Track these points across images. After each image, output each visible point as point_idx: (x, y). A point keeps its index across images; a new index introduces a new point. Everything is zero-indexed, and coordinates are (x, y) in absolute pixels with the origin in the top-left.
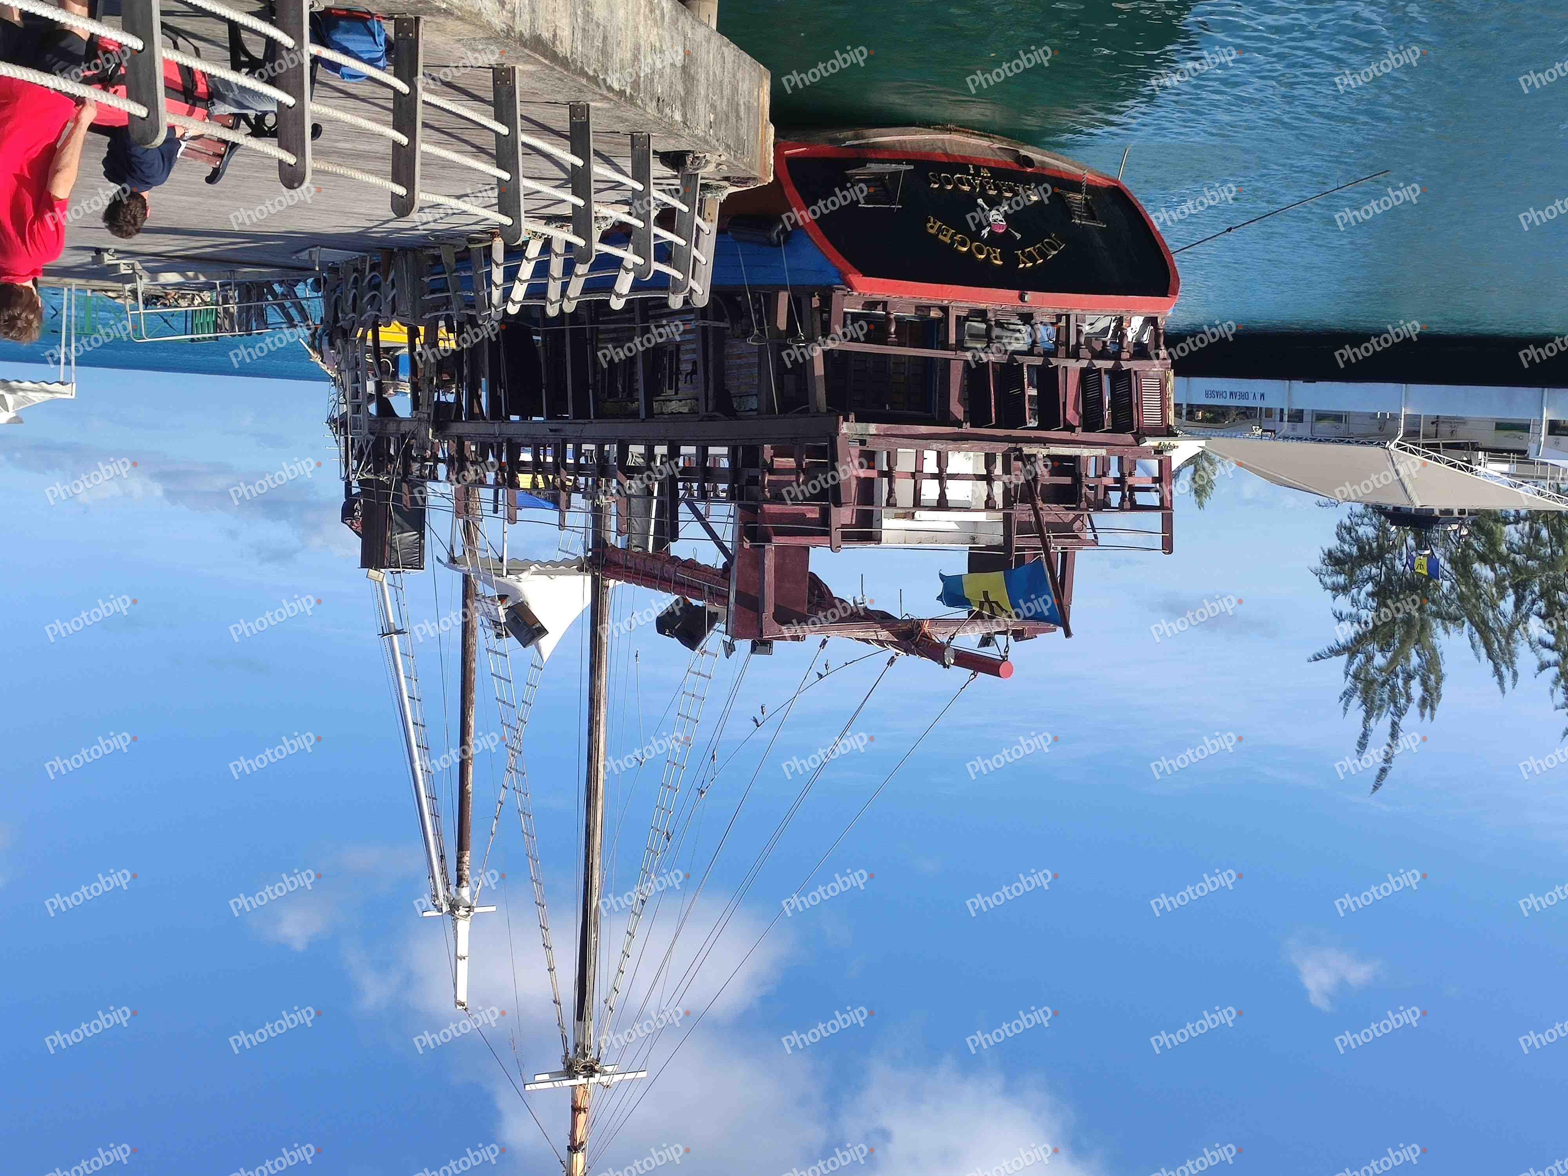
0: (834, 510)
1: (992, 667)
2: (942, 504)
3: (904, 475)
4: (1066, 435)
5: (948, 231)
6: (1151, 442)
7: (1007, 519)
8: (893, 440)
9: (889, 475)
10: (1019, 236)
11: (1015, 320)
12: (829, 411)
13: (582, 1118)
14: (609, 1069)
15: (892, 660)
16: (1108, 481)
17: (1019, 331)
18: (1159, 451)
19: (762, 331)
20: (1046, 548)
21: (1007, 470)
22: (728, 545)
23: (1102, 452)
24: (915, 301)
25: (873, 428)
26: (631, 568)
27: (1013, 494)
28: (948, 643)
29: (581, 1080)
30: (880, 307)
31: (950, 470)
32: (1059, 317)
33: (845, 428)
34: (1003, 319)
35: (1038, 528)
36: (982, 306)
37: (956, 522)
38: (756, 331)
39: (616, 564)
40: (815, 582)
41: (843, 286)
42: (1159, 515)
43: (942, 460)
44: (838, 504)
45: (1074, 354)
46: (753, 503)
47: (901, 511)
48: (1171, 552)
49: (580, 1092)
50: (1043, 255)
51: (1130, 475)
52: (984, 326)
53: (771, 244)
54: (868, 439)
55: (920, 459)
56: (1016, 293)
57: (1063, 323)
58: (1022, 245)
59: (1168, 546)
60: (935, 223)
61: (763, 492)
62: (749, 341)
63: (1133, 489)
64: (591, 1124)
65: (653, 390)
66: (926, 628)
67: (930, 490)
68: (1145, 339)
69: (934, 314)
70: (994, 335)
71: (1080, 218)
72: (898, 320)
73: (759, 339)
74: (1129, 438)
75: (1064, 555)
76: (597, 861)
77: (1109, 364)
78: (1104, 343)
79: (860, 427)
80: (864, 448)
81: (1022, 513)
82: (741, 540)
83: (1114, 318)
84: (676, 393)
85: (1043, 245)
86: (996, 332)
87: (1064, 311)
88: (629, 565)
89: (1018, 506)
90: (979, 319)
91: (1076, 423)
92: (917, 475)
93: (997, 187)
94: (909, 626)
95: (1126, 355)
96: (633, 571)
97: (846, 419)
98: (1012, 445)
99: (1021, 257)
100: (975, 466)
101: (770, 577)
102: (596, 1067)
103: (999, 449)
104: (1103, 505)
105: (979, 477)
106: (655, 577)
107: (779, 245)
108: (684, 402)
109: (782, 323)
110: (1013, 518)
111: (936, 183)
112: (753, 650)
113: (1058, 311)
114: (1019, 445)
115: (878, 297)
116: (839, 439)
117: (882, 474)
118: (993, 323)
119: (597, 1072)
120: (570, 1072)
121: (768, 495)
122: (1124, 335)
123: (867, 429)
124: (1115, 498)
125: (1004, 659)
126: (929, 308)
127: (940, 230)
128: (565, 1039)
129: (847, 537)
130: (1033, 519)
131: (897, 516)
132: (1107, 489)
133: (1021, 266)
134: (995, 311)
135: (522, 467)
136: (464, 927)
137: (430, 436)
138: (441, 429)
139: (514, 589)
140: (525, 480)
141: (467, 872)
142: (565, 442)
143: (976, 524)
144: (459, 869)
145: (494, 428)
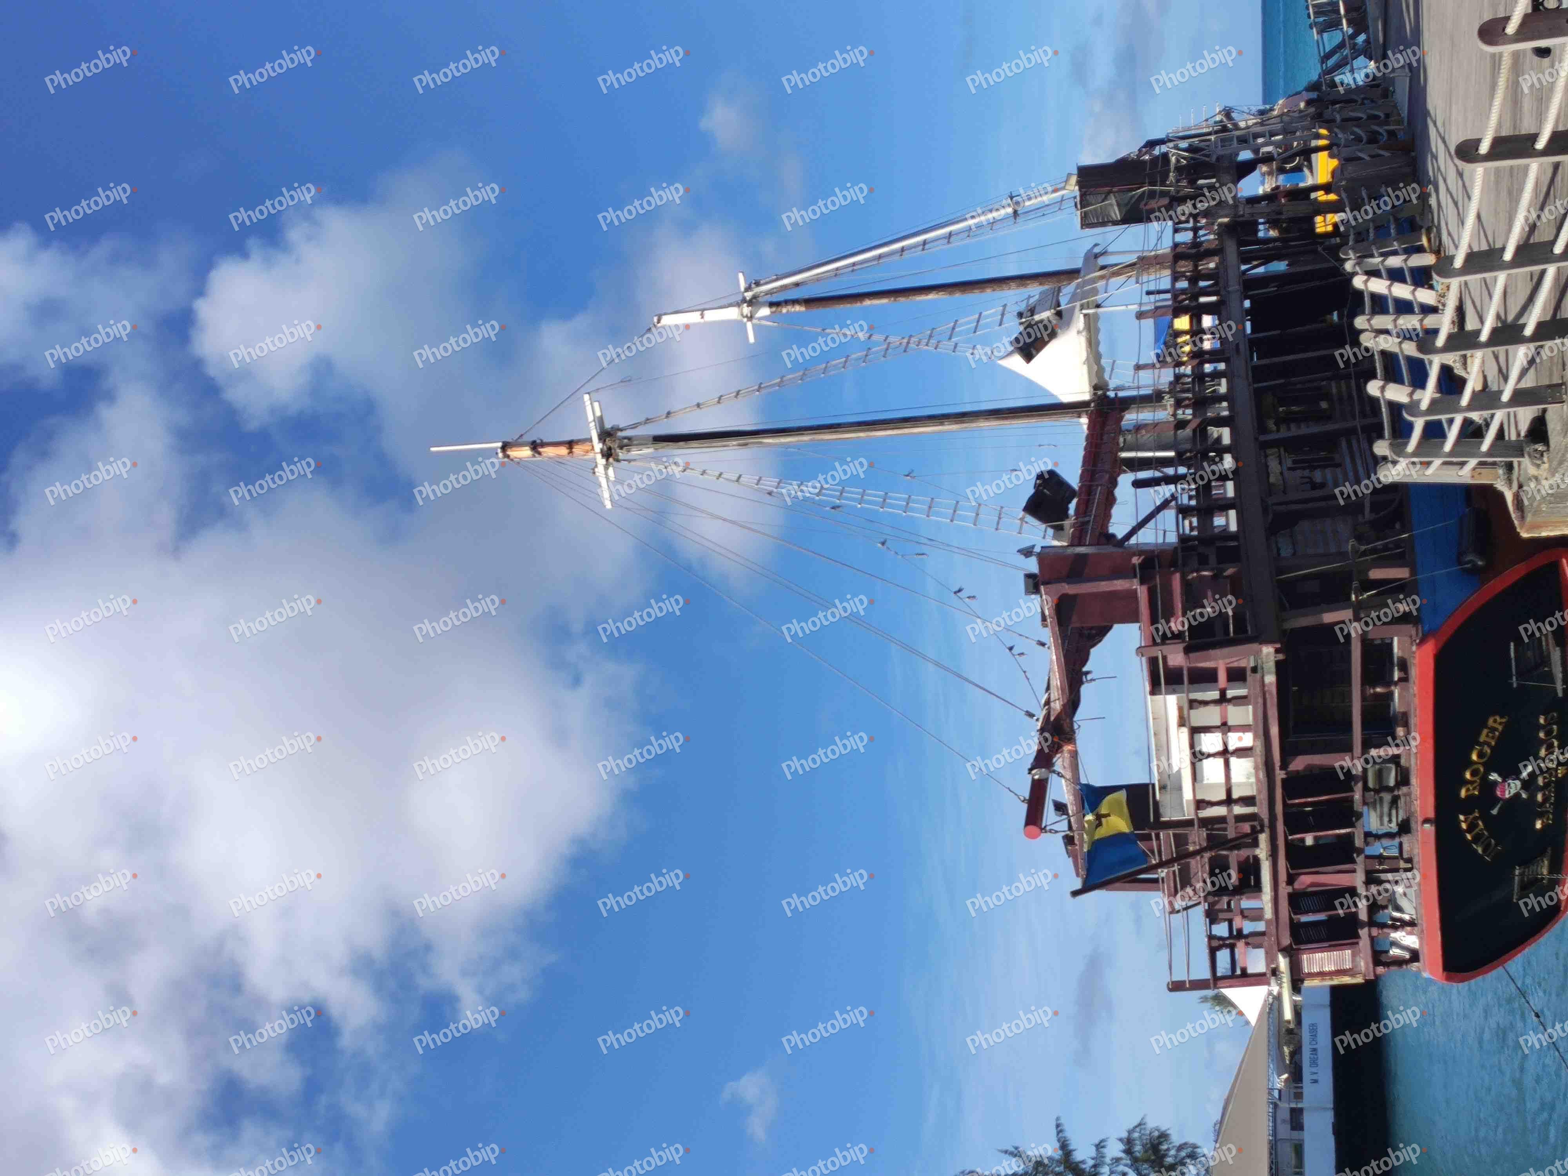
0: (1181, 647)
1: (1034, 817)
2: (1197, 756)
3: (1224, 715)
4: (1283, 876)
5: (1493, 738)
6: (1283, 963)
7: (1189, 823)
8: (1260, 700)
9: (1223, 699)
10: (1495, 812)
11: (1402, 816)
12: (1285, 631)
13: (563, 451)
14: (611, 471)
15: (1031, 715)
16: (1238, 922)
17: (1390, 821)
18: (1275, 972)
19: (1364, 553)
20: (1162, 865)
21: (1240, 818)
22: (1133, 540)
23: (1269, 914)
24: (1412, 711)
25: (1270, 679)
26: (1102, 439)
27: (1216, 826)
28: (1054, 772)
29: (598, 446)
30: (1403, 675)
31: (1233, 760)
32: (1409, 860)
33: (1268, 652)
34: (1401, 803)
35: (1182, 856)
36: (1414, 780)
37: (1179, 772)
38: (1363, 548)
39: (1103, 424)
40: (1103, 631)
41: (1420, 635)
42: (1206, 974)
43: (1242, 752)
44: (1187, 650)
45: (1371, 879)
46: (1180, 562)
47: (1185, 712)
48: (1171, 990)
49: (587, 446)
50: (1477, 839)
51: (1247, 944)
52: (1392, 783)
53: (1460, 554)
54: (1258, 676)
55: (1244, 728)
56: (1431, 814)
57: (1402, 865)
58: (1485, 816)
59: (1177, 987)
60: (1500, 724)
61: (1192, 572)
62: (1352, 542)
63: (1232, 947)
64: (558, 460)
65: (1290, 445)
66: (1067, 748)
67: (1210, 742)
68: (1395, 952)
69: (1400, 731)
70: (1383, 795)
71: (1522, 874)
72: (1390, 695)
73: (1355, 551)
74: (1286, 941)
75: (1155, 881)
76: (806, 438)
77: (1363, 916)
78: (1386, 907)
79: (1270, 665)
80: (1249, 673)
81: (1197, 838)
82: (1140, 553)
83: (1414, 917)
84: (1289, 469)
85: (1488, 838)
86: (1387, 797)
87: (1416, 865)
88: (1105, 437)
89: (1204, 833)
90: (1399, 779)
91: (1297, 885)
92: (1225, 727)
93: (1547, 785)
94: (1068, 729)
95: (1375, 932)
96: (1099, 441)
97: (1277, 651)
98: (1266, 822)
99: (1471, 817)
100: (1239, 785)
101: (1104, 586)
102: (611, 460)
103: (1261, 809)
104: (1212, 916)
105: (1229, 792)
106: (1095, 464)
107: (1460, 563)
108: (1280, 478)
109: (1376, 574)
110: (1190, 828)
111: (1545, 720)
112: (1029, 576)
113: (1415, 860)
114: (1267, 830)
115: (1414, 672)
116: (1255, 646)
117: (1223, 693)
118: (1396, 793)
119: (607, 460)
120: (606, 435)
121: (1190, 577)
122: (1395, 928)
123: (1269, 673)
124: (1221, 930)
125: (1043, 830)
126: (1406, 725)
127: (1493, 730)
128: (634, 426)
129: (1153, 663)
130: (1191, 849)
131: (1180, 709)
132: (1230, 922)
133: (1462, 817)
134: (1409, 794)
135: (1196, 319)
136: (732, 314)
137: (1220, 220)
138: (1227, 230)
139: (1068, 324)
140: (1183, 323)
141: (784, 310)
142: (1226, 360)
143: (1180, 788)
144: (787, 302)
145: (1234, 286)
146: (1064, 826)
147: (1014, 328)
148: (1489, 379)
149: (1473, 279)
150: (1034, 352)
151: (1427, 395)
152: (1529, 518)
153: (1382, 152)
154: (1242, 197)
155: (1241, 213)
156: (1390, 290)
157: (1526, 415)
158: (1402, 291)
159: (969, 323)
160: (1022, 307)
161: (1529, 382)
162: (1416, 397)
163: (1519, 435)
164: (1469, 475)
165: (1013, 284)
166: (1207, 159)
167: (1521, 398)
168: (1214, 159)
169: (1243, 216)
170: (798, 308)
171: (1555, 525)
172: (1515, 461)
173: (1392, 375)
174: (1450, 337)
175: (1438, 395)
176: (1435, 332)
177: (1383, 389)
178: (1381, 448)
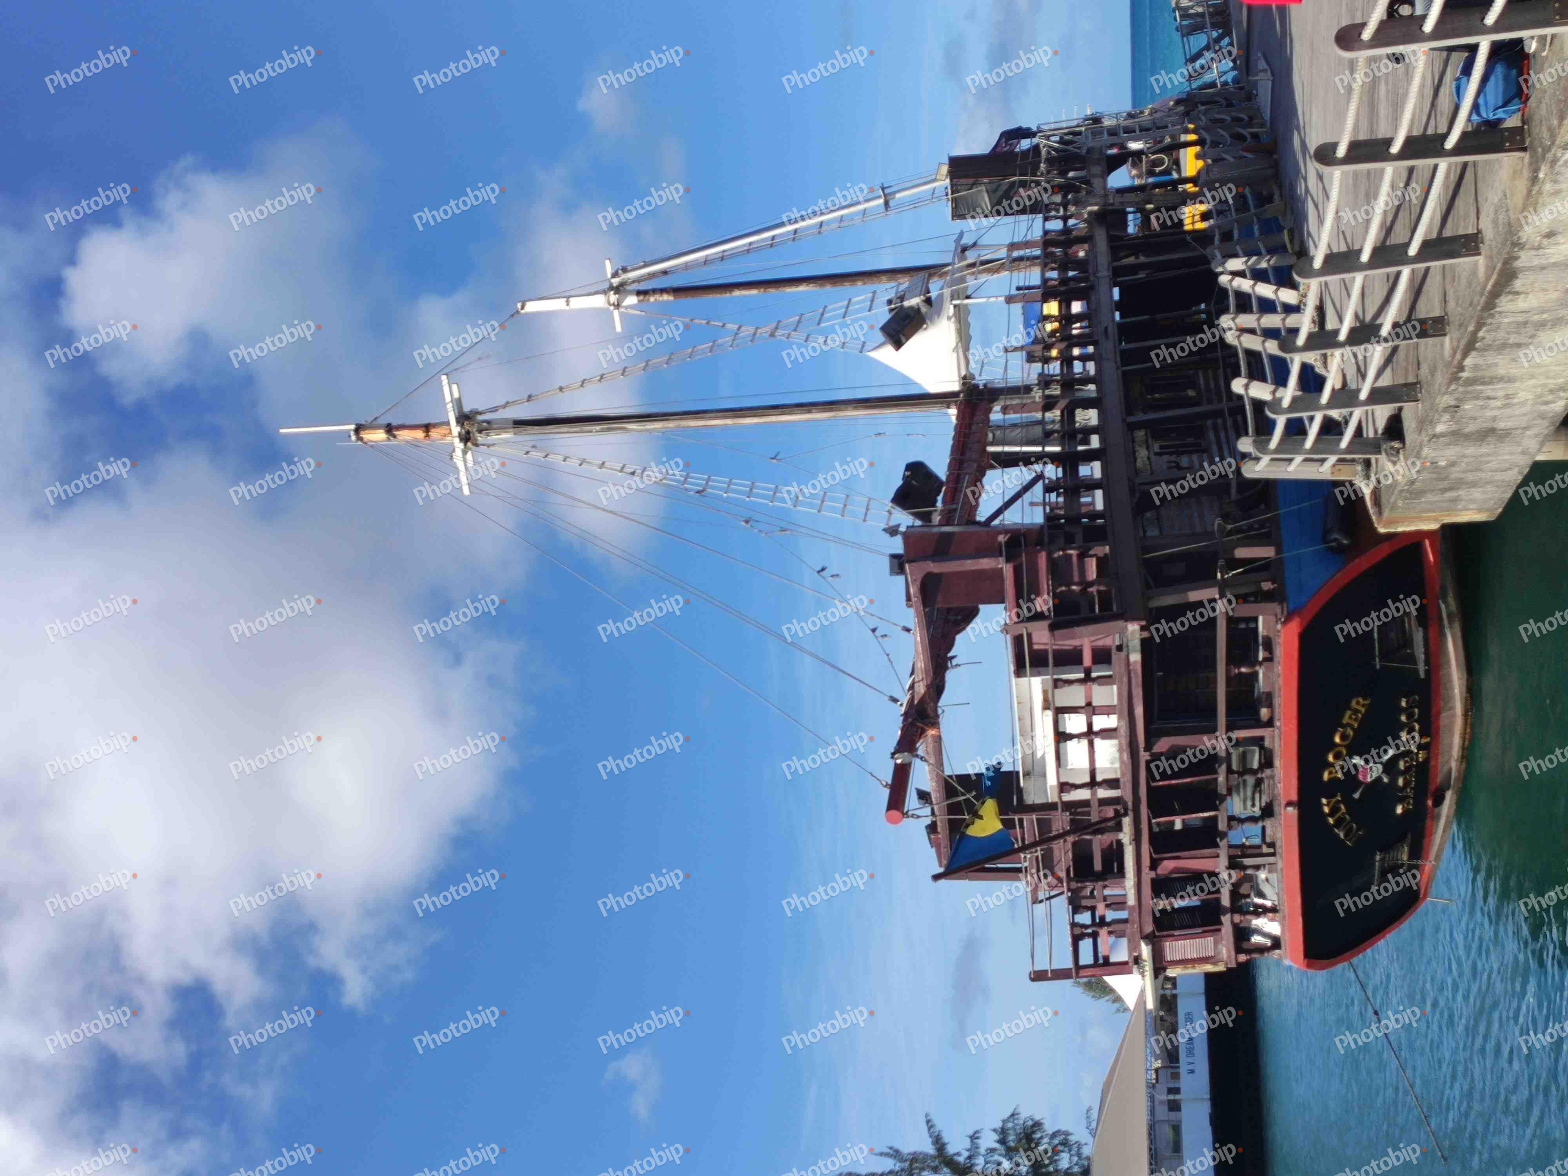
0: (1045, 624)
1: (896, 802)
2: (1061, 737)
3: (1089, 695)
4: (1146, 861)
5: (1356, 720)
6: (1145, 951)
7: (1052, 806)
8: (1125, 679)
9: (1087, 679)
10: (1357, 796)
11: (1265, 799)
12: (1151, 609)
13: (420, 434)
14: (469, 456)
15: (895, 700)
16: (1101, 910)
17: (1253, 805)
18: (1137, 960)
19: (1231, 533)
20: (1024, 848)
21: (1103, 802)
22: (999, 521)
23: (1131, 901)
24: (1277, 692)
25: (1136, 657)
26: (970, 428)
27: (1079, 810)
28: (917, 756)
29: (456, 429)
30: (1267, 655)
31: (1098, 742)
32: (1272, 845)
33: (1133, 628)
34: (1265, 786)
35: (1045, 838)
36: (1277, 763)
38: (1229, 527)
39: (973, 415)
40: (970, 614)
41: (1285, 613)
42: (1069, 964)
43: (1107, 733)
44: (1053, 628)
45: (1233, 864)
46: (1046, 540)
47: (1050, 695)
48: (1033, 980)
49: (443, 430)
50: (1339, 823)
51: (1110, 933)
52: (1255, 765)
53: (1326, 533)
54: (1123, 654)
55: (1107, 710)
56: (1294, 797)
57: (1265, 850)
58: (1347, 800)
59: (1039, 976)
60: (1363, 706)
61: (1059, 550)
62: (1218, 521)
63: (1095, 936)
64: (414, 444)
65: (1156, 430)
66: (931, 732)
67: (1075, 723)
68: (1256, 939)
69: (1264, 712)
70: (1247, 777)
71: (1382, 860)
72: (1255, 675)
73: (1222, 530)
74: (1149, 928)
75: (1019, 870)
76: (671, 424)
77: (1226, 901)
78: (1248, 896)
79: (1135, 643)
80: (1114, 651)
81: (1060, 821)
82: (1006, 532)
83: (1276, 903)
84: (1156, 454)
85: (1349, 822)
86: (1250, 780)
87: (1279, 850)
88: (974, 427)
89: (1067, 816)
90: (1263, 761)
91: (1160, 871)
92: (1090, 709)
93: (1408, 769)
94: (932, 714)
95: (1237, 918)
96: (967, 431)
97: (1143, 628)
98: (1130, 805)
99: (1334, 800)
100: (1105, 770)
101: (970, 565)
102: (469, 444)
103: (1124, 792)
104: (1076, 907)
105: (1093, 773)
106: (963, 454)
107: (1325, 540)
108: (1147, 462)
109: (1241, 553)
110: (1053, 813)
111: (1407, 702)
112: (894, 557)
113: (1278, 844)
114: (1131, 813)
115: (1279, 652)
116: (1120, 623)
117: (1088, 672)
118: (1259, 776)
119: (465, 444)
120: (463, 418)
121: (1056, 555)
122: (1257, 914)
123: (1134, 651)
124: (1085, 918)
125: (905, 815)
126: (1270, 706)
127: (1356, 711)
128: (494, 410)
129: (1018, 641)
130: (1054, 833)
131: (1045, 692)
132: (1093, 909)
133: (1324, 801)
134: (1272, 777)
135: (1065, 304)
136: (599, 301)
137: (1089, 208)
138: (1098, 218)
139: (939, 313)
140: (1052, 308)
141: (652, 299)
142: (1095, 343)
143: (1044, 775)
144: (654, 291)
145: (1104, 272)
146: (927, 811)
147: (883, 315)
148: (1348, 378)
149: (1333, 280)
150: (903, 339)
151: (1289, 392)
152: (1386, 513)
153: (1245, 154)
154: (1112, 188)
155: (1111, 201)
156: (1253, 289)
157: (1382, 413)
158: (1265, 290)
159: (840, 308)
160: (892, 295)
161: (1386, 381)
162: (1278, 395)
163: (1376, 432)
164: (1329, 472)
165: (884, 278)
166: (1078, 151)
167: (1378, 396)
168: (1084, 151)
169: (1112, 204)
170: (666, 297)
171: (1411, 520)
172: (1373, 457)
173: (1256, 374)
174: (1311, 336)
175: (1300, 393)
176: (1295, 331)
177: (1247, 386)
178: (1245, 445)
